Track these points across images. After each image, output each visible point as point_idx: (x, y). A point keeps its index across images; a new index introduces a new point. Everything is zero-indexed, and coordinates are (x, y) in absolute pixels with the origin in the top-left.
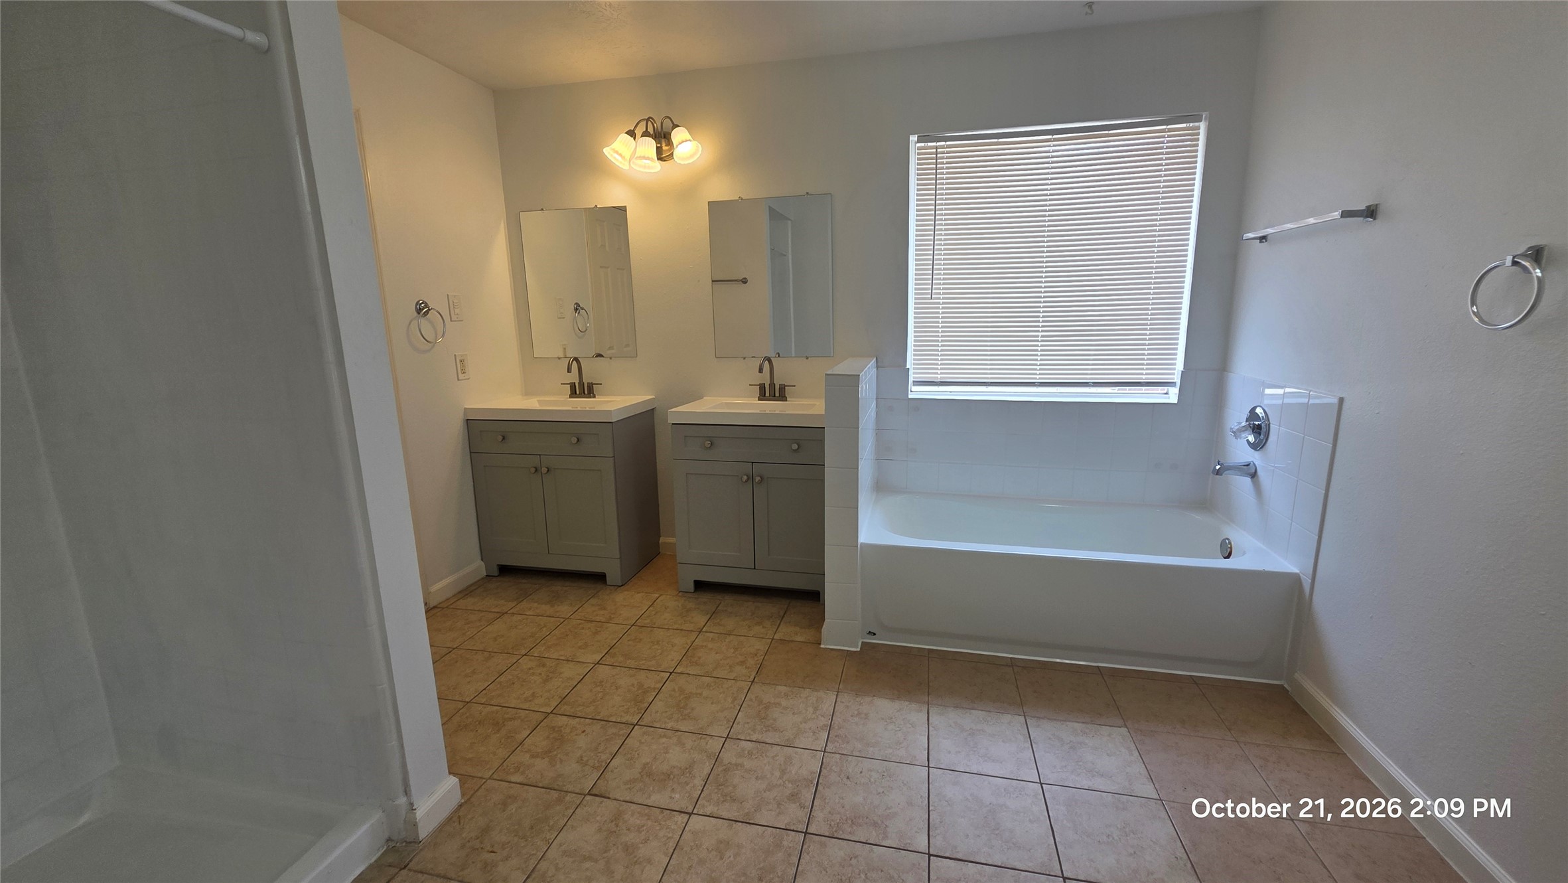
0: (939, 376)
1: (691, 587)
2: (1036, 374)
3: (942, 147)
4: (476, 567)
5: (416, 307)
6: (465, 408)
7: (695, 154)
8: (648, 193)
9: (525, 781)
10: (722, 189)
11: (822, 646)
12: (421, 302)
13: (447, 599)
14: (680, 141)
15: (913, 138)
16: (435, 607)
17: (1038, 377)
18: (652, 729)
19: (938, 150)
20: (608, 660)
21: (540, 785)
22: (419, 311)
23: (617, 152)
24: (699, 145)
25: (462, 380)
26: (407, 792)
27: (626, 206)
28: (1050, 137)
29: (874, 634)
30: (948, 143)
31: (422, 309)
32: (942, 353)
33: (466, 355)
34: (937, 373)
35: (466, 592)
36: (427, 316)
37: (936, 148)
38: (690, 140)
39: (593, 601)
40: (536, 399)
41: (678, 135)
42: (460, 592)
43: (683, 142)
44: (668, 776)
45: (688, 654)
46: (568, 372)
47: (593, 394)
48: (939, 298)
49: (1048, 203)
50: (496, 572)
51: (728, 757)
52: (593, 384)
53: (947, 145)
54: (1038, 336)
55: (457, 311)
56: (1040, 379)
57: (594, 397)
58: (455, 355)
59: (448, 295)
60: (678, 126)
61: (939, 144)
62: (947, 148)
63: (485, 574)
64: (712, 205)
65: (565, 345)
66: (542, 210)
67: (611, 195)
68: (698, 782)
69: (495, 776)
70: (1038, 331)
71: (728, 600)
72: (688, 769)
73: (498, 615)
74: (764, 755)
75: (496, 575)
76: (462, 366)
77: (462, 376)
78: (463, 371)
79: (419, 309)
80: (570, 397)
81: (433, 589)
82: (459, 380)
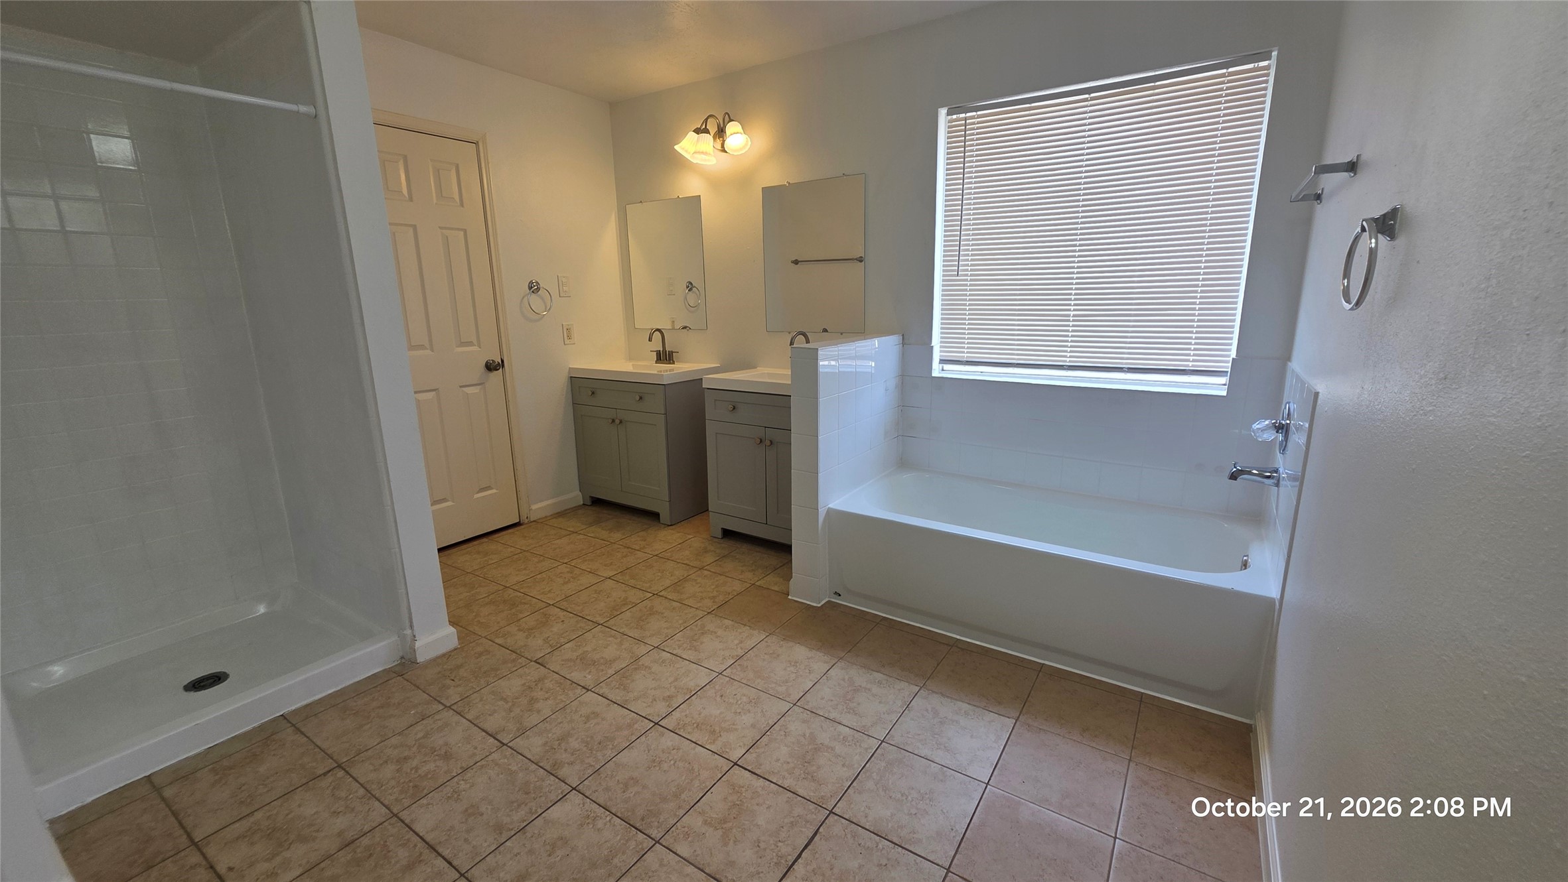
0: (966, 355)
1: (719, 535)
2: (1065, 356)
3: (973, 118)
4: (575, 496)
5: (529, 284)
6: (570, 368)
7: (746, 145)
8: (716, 182)
9: (504, 644)
10: (773, 176)
11: (789, 597)
12: (535, 281)
13: (546, 517)
14: (732, 132)
15: (943, 112)
16: (534, 521)
17: (1068, 359)
18: (609, 630)
19: (968, 121)
20: (619, 577)
21: (510, 649)
22: (530, 288)
23: (683, 149)
24: (749, 139)
25: (568, 345)
26: (411, 627)
27: (700, 196)
28: (1087, 96)
29: (840, 595)
30: (979, 113)
31: (534, 288)
32: (969, 331)
33: (572, 325)
34: (963, 352)
35: (561, 514)
36: (539, 292)
37: (966, 119)
38: (741, 133)
39: (641, 534)
40: (631, 364)
41: (733, 128)
42: (557, 513)
43: (734, 133)
44: (594, 663)
45: (677, 585)
46: (649, 340)
47: (673, 360)
48: (967, 275)
49: (1084, 169)
50: (589, 503)
51: (645, 661)
52: (672, 352)
53: (978, 115)
54: (1069, 316)
55: (566, 289)
56: (1070, 361)
57: (674, 363)
58: (562, 324)
59: (559, 277)
60: (733, 120)
61: (968, 115)
62: (977, 118)
63: (582, 503)
64: (765, 190)
65: (673, 318)
66: (641, 202)
67: (691, 186)
68: (611, 672)
69: (488, 637)
70: (1069, 310)
71: (745, 547)
72: (608, 663)
73: (569, 533)
74: (672, 665)
75: (589, 504)
76: (568, 333)
77: (567, 341)
78: (569, 337)
79: (532, 287)
80: (656, 363)
81: (534, 507)
82: (565, 344)
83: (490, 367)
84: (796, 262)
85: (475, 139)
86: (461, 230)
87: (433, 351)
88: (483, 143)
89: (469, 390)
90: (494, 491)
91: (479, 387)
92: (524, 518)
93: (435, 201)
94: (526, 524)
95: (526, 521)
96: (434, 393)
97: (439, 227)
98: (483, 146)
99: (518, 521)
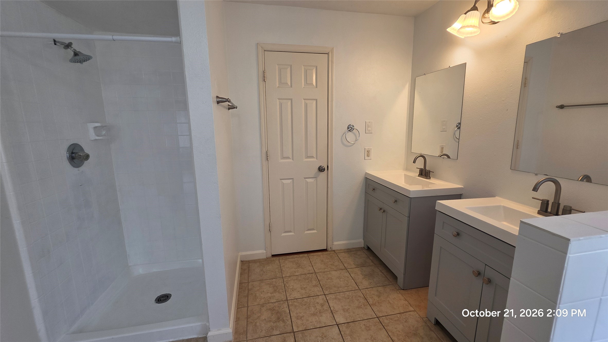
4: (359, 242)
5: (348, 127)
6: (366, 172)
7: (514, 9)
12: (352, 125)
13: (340, 250)
14: (499, 2)
16: (334, 251)
22: (348, 128)
23: (454, 29)
25: (366, 159)
27: (466, 63)
31: (350, 128)
33: (371, 149)
35: (349, 251)
36: (353, 131)
42: (347, 249)
46: (413, 163)
47: (430, 177)
50: (364, 249)
52: (431, 171)
55: (369, 129)
58: (365, 148)
59: (366, 122)
63: (363, 246)
66: (425, 74)
67: (460, 57)
76: (368, 153)
77: (366, 158)
78: (368, 156)
79: (349, 128)
80: (418, 176)
81: (335, 243)
82: (365, 159)
83: (321, 169)
84: (562, 107)
85: (327, 52)
86: (314, 99)
87: (293, 160)
88: (332, 53)
89: (309, 180)
90: (315, 231)
91: (314, 179)
92: (329, 249)
93: (303, 86)
94: (330, 251)
95: (330, 250)
96: (291, 180)
97: (303, 99)
98: (331, 55)
99: (326, 248)
